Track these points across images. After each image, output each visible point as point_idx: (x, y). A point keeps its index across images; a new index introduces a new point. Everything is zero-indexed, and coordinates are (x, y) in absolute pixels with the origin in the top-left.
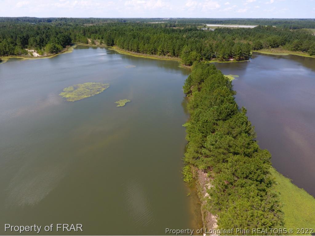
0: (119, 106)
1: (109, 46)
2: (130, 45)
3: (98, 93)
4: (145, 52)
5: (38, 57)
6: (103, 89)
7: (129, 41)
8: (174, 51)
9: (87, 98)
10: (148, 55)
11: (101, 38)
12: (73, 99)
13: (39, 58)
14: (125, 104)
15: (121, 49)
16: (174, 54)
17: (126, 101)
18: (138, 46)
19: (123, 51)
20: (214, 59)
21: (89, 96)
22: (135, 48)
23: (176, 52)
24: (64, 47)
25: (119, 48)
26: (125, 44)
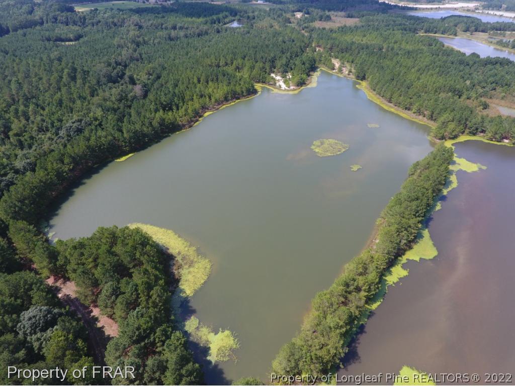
0: (352, 170)
1: (358, 79)
2: (383, 90)
3: (339, 153)
4: (397, 104)
5: (285, 90)
6: (344, 150)
7: (384, 85)
8: (433, 113)
9: (331, 156)
10: (400, 109)
11: (351, 60)
12: (321, 154)
13: (287, 93)
14: (356, 170)
15: (371, 91)
16: (431, 118)
17: (359, 167)
18: (392, 95)
19: (374, 94)
20: (482, 134)
21: (332, 155)
22: (388, 96)
23: (434, 115)
24: (309, 75)
25: (369, 88)
26: (378, 87)
